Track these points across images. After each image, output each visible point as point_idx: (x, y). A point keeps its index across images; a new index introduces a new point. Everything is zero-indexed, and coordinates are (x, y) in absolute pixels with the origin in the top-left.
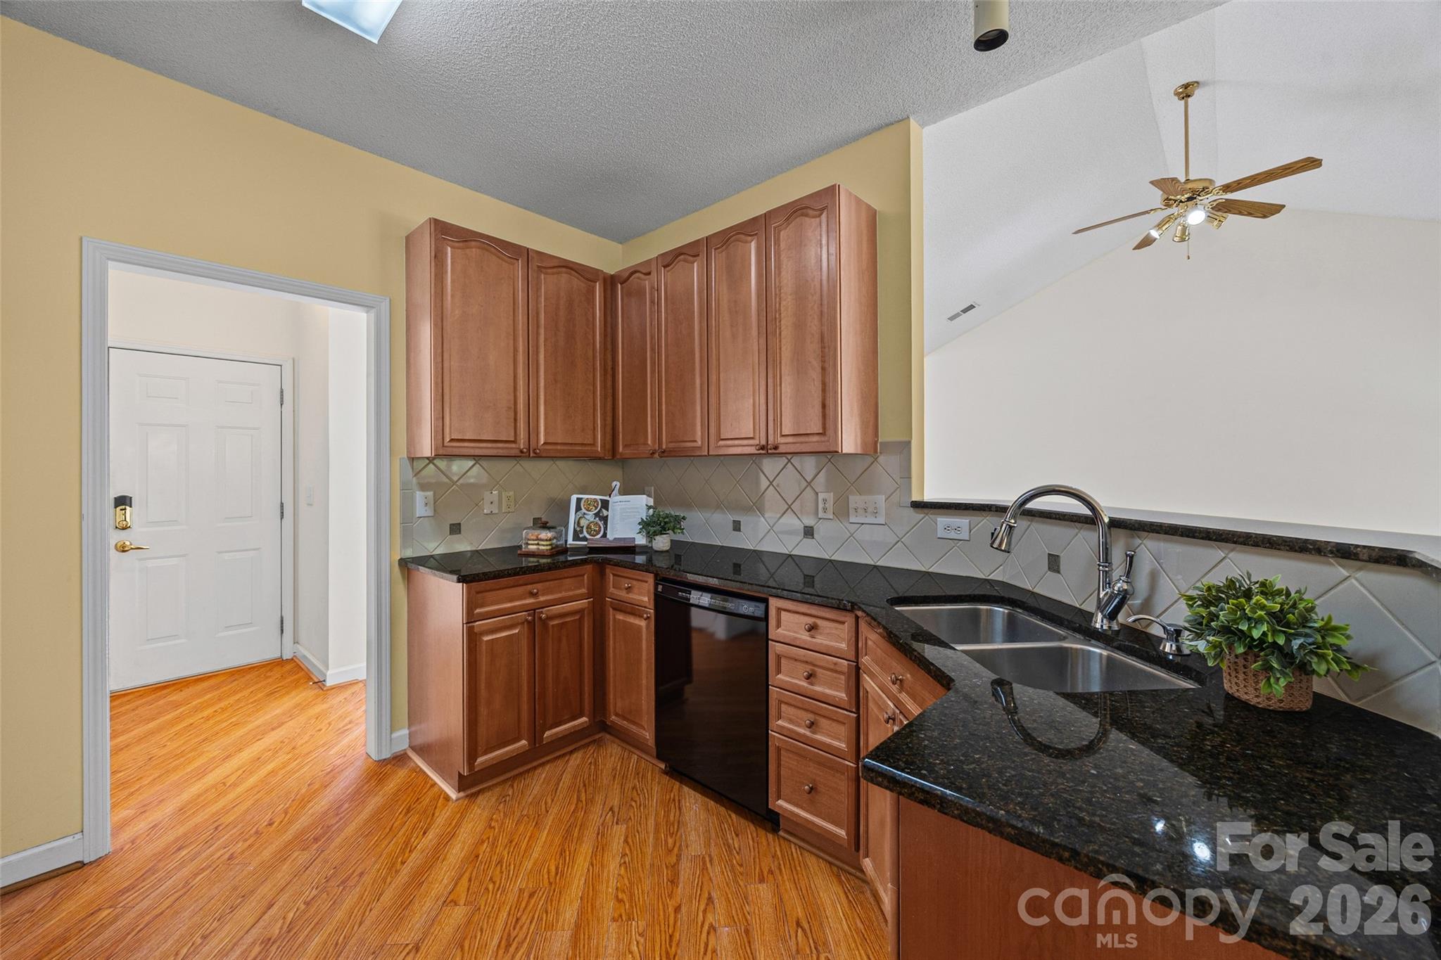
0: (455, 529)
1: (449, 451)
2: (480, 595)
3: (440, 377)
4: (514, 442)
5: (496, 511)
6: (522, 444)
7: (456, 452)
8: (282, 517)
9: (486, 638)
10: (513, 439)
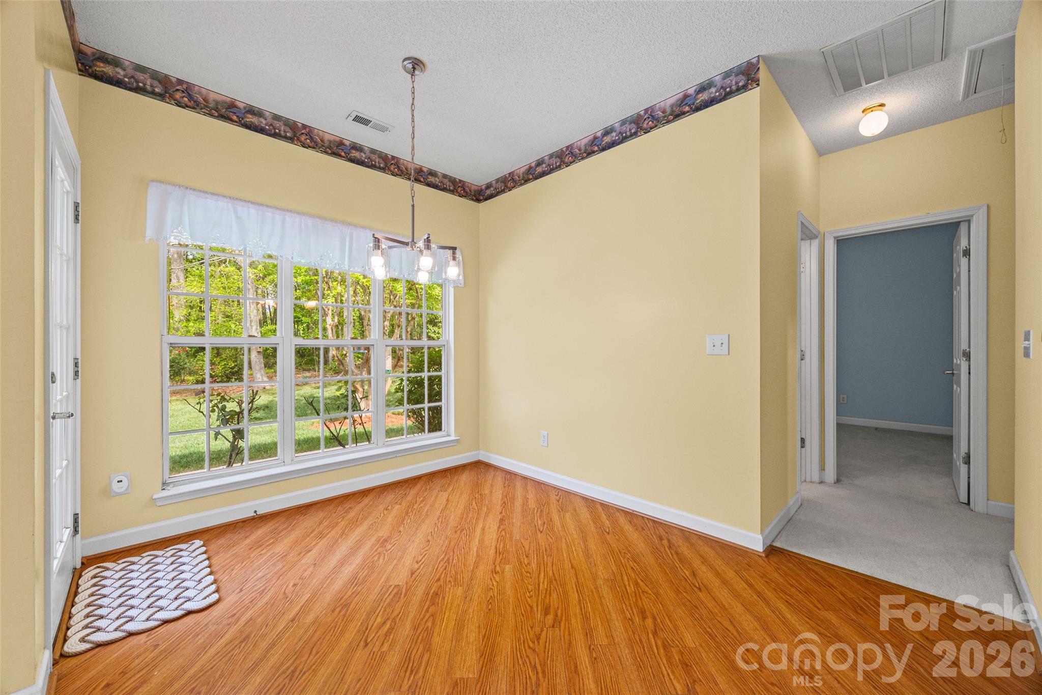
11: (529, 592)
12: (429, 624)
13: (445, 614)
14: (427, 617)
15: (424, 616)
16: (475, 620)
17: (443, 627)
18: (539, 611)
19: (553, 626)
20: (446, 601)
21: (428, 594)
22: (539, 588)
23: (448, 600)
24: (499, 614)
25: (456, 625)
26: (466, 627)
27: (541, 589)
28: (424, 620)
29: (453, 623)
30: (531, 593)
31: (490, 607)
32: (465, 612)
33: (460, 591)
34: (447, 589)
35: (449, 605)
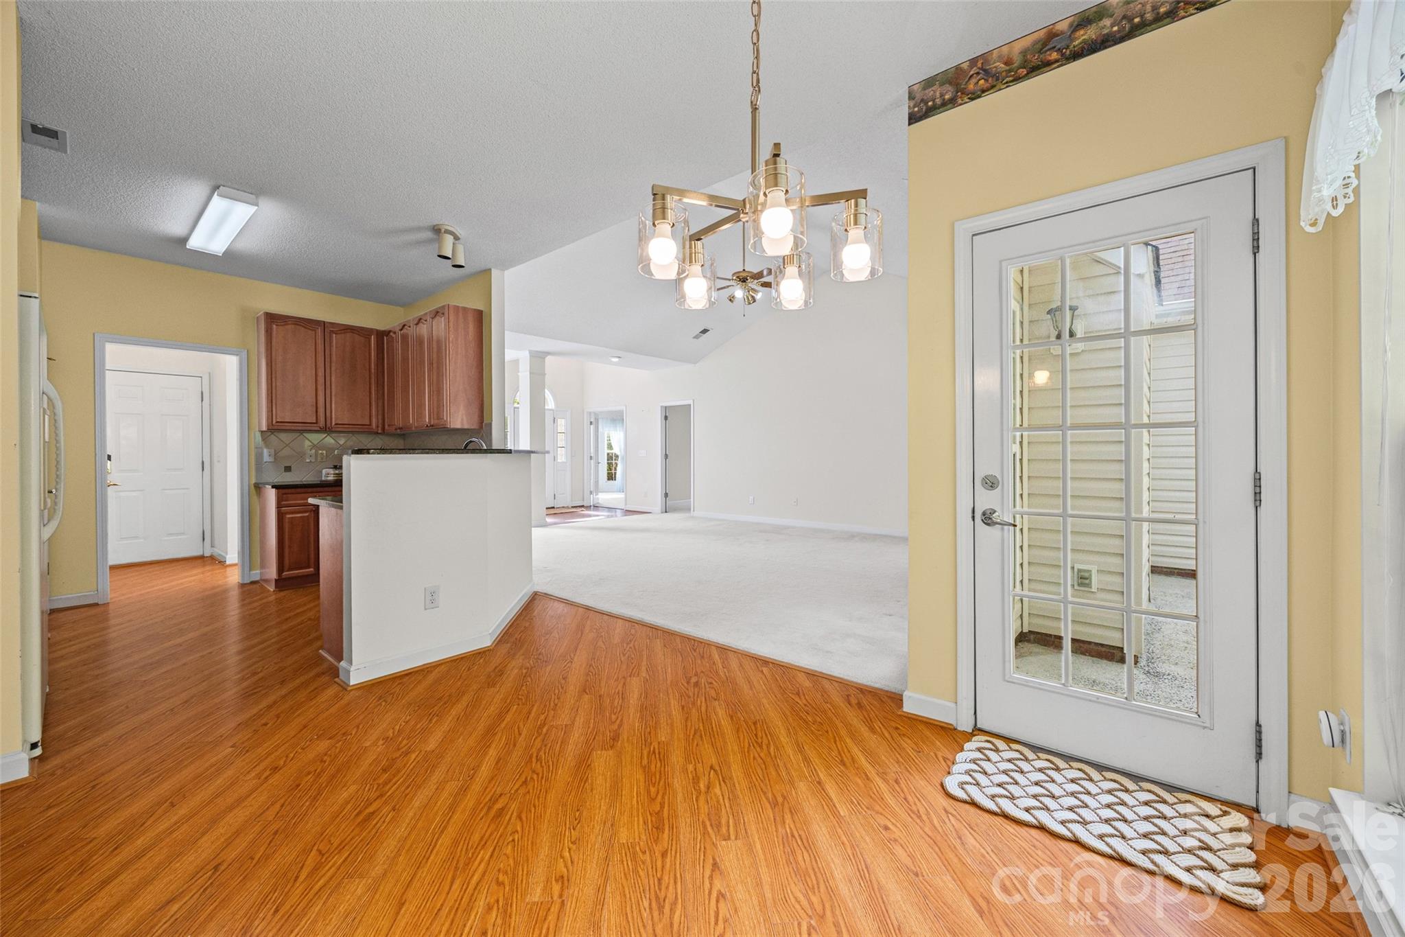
0: (288, 469)
1: (276, 427)
2: (285, 496)
3: (270, 391)
4: (316, 423)
5: (313, 460)
6: (322, 423)
7: (279, 428)
8: (203, 470)
9: (288, 516)
10: (315, 421)
11: (513, 840)
12: (653, 790)
13: (638, 802)
14: (659, 797)
15: (663, 797)
16: (597, 796)
17: (635, 789)
18: (510, 813)
19: (501, 795)
20: (641, 819)
21: (671, 828)
22: (494, 849)
23: (638, 820)
24: (566, 805)
25: (620, 790)
26: (608, 789)
27: (492, 848)
28: (661, 793)
29: (624, 792)
30: (511, 839)
31: (577, 814)
32: (611, 806)
33: (623, 836)
34: (643, 837)
35: (635, 813)
